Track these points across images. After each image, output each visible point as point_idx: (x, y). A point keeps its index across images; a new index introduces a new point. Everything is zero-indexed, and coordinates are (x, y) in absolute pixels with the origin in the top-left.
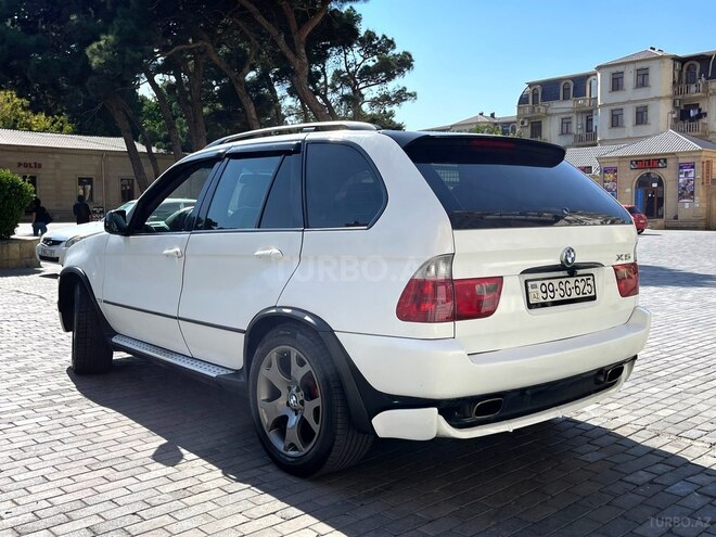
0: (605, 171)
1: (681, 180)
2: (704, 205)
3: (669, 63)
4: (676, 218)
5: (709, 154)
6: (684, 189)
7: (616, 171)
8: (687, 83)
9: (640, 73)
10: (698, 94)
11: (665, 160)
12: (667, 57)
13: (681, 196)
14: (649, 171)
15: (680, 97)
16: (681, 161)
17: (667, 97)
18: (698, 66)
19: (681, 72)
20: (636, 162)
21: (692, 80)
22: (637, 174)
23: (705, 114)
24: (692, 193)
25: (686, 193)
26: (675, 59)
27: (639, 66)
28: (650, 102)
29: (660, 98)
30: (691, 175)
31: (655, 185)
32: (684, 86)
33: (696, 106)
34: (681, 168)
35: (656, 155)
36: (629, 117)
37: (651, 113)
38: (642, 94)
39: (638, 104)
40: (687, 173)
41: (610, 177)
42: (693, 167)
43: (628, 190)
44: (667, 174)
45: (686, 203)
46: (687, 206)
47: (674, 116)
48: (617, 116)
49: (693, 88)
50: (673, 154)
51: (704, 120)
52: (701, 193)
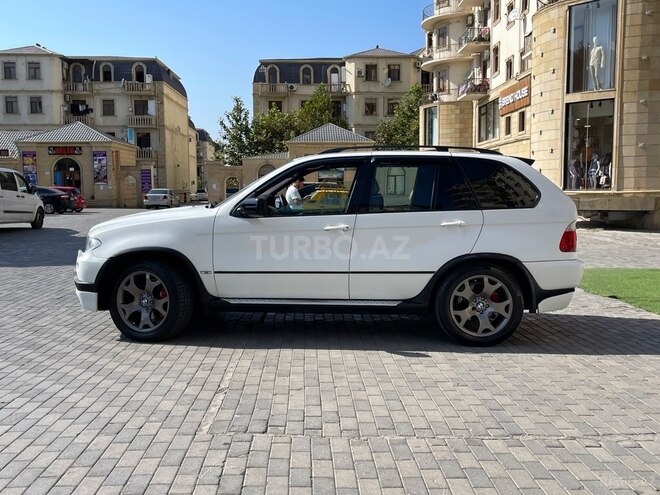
0: (24, 155)
1: (95, 166)
2: (115, 187)
3: (58, 62)
4: (93, 198)
5: (116, 145)
6: (99, 173)
7: (35, 155)
8: (74, 81)
9: (32, 66)
10: (84, 93)
11: (80, 148)
12: (56, 55)
13: (96, 179)
14: (66, 156)
15: (69, 93)
16: (94, 150)
17: (58, 91)
18: (83, 68)
19: (68, 71)
20: (54, 148)
21: (77, 79)
22: (57, 158)
23: (92, 110)
24: (106, 177)
25: (100, 177)
26: (63, 59)
27: (31, 59)
28: (44, 94)
29: (52, 91)
30: (104, 162)
31: (72, 169)
32: (71, 83)
33: (84, 102)
34: (95, 155)
35: (72, 143)
36: (24, 105)
37: (45, 104)
38: (34, 85)
39: (32, 95)
40: (100, 160)
41: (29, 160)
42: (105, 155)
43: (48, 173)
44: (82, 160)
45: (101, 186)
46: (102, 188)
47: (66, 109)
48: (12, 103)
49: (80, 86)
50: (88, 143)
51: (91, 115)
52: (113, 178)
